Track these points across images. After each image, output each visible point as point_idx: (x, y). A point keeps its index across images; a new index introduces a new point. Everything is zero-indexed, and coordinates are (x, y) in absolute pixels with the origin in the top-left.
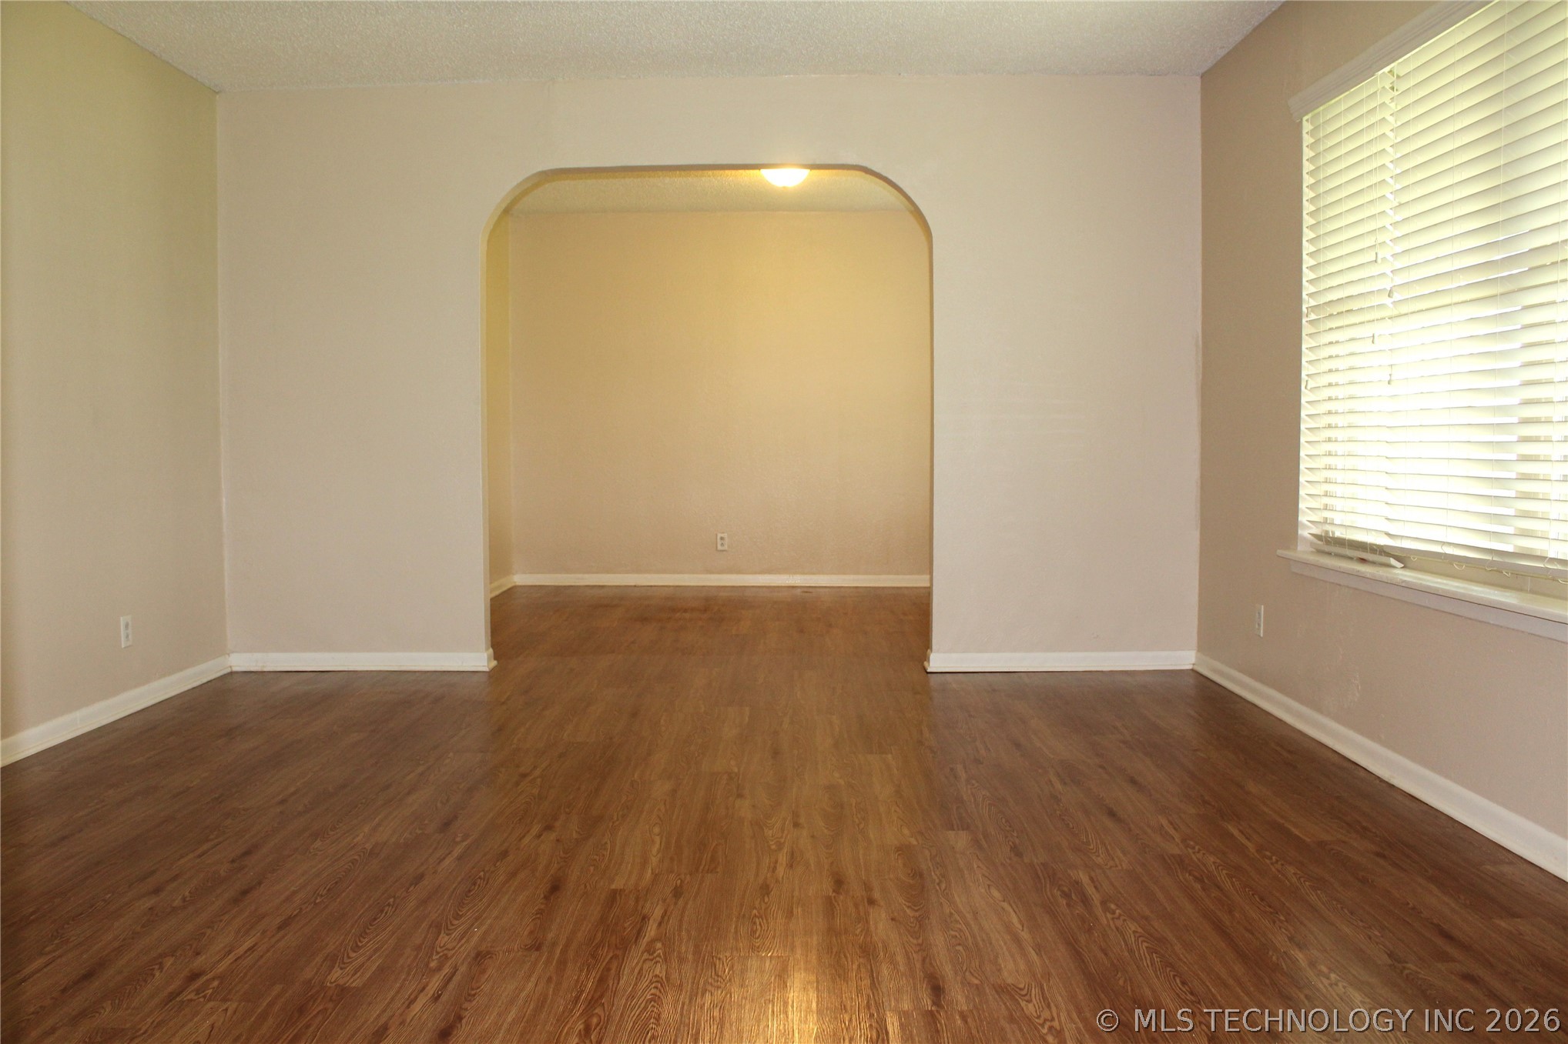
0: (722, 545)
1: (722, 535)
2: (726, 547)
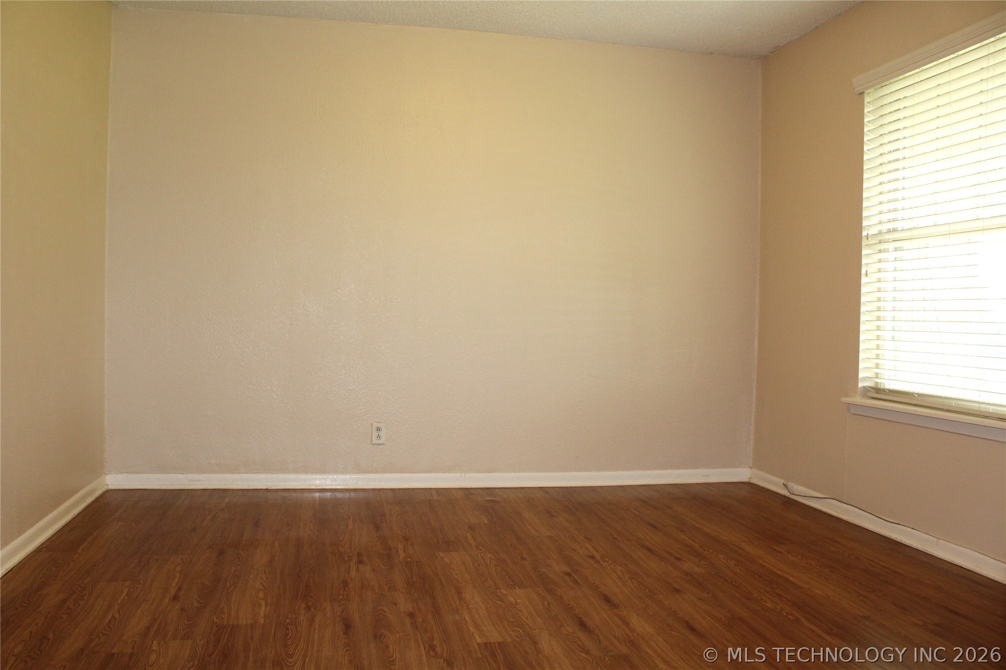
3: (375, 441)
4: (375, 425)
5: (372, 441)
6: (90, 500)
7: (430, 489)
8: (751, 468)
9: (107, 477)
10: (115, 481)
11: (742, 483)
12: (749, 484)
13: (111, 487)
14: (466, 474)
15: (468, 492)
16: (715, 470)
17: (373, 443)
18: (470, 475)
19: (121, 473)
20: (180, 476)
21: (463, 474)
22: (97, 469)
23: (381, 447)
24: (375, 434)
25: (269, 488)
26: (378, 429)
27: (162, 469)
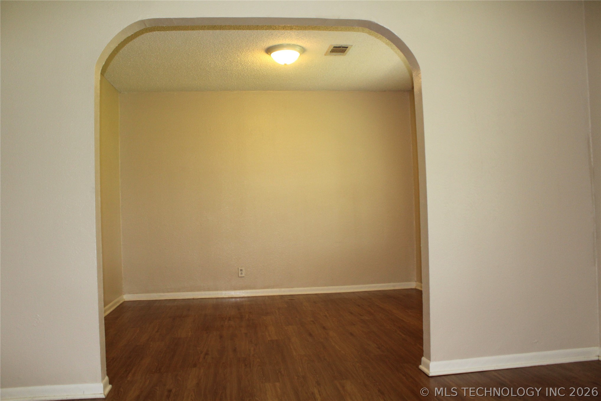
0: (241, 274)
1: (241, 268)
2: (243, 275)
3: (240, 275)
4: (240, 268)
5: (238, 276)
6: (118, 304)
7: (266, 296)
8: (416, 282)
9: (124, 296)
10: (127, 297)
11: (412, 289)
12: (416, 289)
13: (126, 300)
14: (281, 289)
15: (282, 297)
16: (398, 284)
17: (239, 276)
18: (283, 289)
19: (130, 294)
20: (155, 294)
21: (280, 289)
22: (119, 292)
23: (243, 278)
24: (240, 272)
25: (194, 298)
26: (241, 270)
27: (147, 292)
